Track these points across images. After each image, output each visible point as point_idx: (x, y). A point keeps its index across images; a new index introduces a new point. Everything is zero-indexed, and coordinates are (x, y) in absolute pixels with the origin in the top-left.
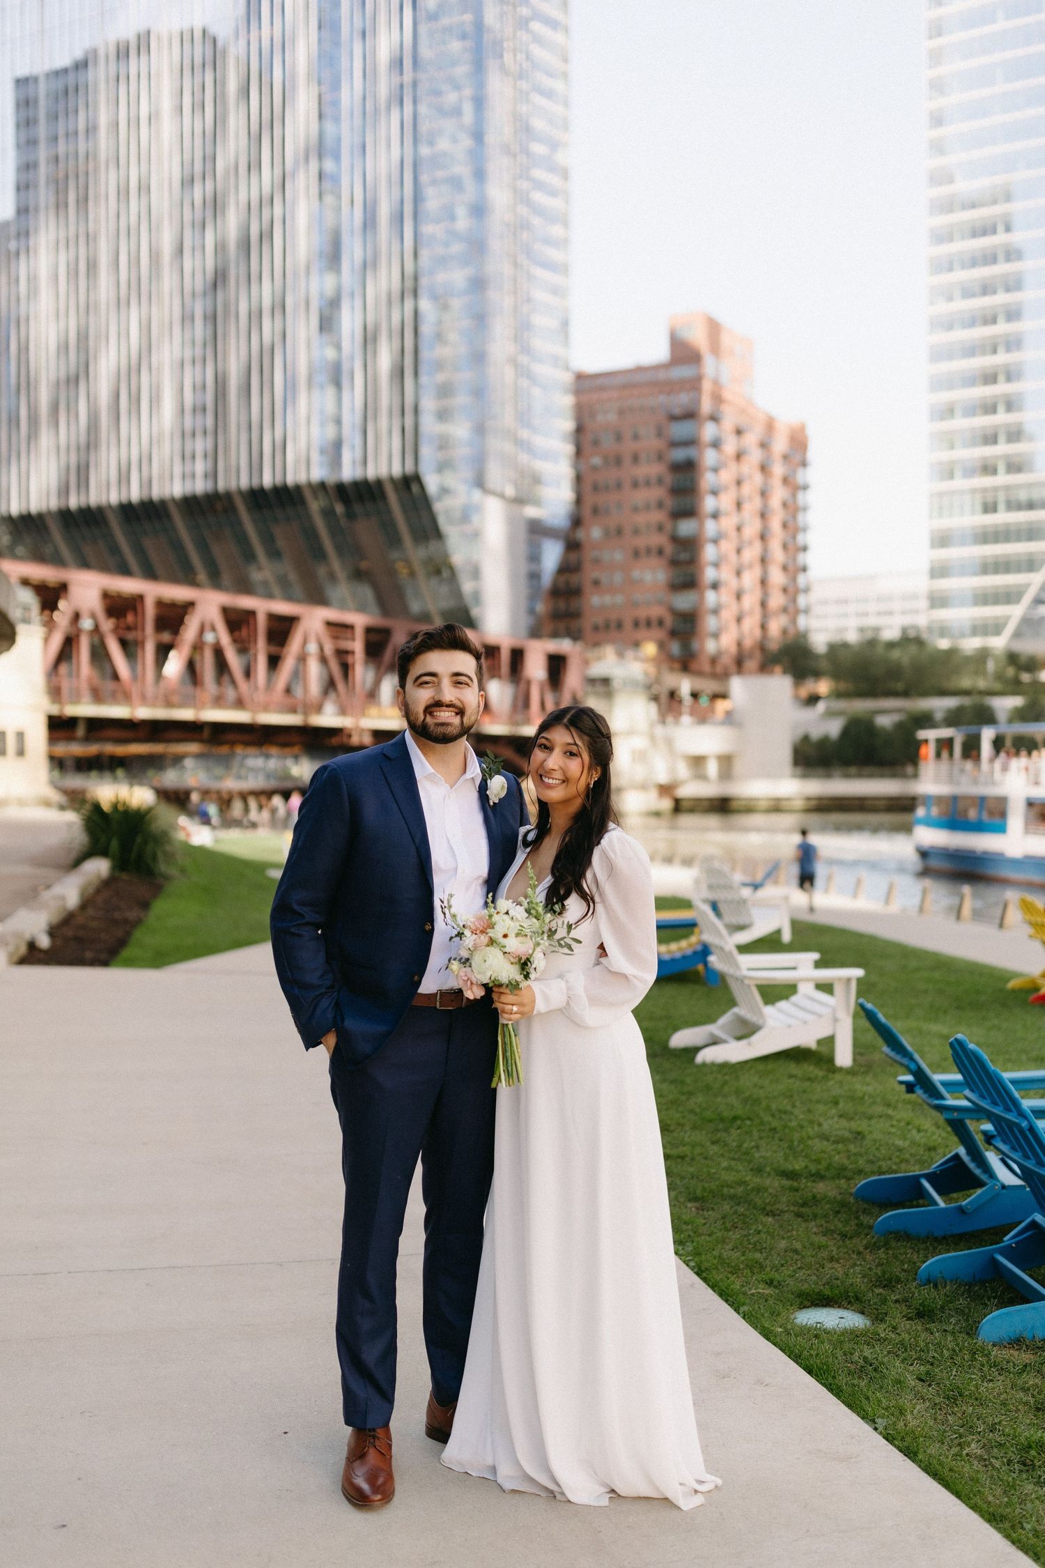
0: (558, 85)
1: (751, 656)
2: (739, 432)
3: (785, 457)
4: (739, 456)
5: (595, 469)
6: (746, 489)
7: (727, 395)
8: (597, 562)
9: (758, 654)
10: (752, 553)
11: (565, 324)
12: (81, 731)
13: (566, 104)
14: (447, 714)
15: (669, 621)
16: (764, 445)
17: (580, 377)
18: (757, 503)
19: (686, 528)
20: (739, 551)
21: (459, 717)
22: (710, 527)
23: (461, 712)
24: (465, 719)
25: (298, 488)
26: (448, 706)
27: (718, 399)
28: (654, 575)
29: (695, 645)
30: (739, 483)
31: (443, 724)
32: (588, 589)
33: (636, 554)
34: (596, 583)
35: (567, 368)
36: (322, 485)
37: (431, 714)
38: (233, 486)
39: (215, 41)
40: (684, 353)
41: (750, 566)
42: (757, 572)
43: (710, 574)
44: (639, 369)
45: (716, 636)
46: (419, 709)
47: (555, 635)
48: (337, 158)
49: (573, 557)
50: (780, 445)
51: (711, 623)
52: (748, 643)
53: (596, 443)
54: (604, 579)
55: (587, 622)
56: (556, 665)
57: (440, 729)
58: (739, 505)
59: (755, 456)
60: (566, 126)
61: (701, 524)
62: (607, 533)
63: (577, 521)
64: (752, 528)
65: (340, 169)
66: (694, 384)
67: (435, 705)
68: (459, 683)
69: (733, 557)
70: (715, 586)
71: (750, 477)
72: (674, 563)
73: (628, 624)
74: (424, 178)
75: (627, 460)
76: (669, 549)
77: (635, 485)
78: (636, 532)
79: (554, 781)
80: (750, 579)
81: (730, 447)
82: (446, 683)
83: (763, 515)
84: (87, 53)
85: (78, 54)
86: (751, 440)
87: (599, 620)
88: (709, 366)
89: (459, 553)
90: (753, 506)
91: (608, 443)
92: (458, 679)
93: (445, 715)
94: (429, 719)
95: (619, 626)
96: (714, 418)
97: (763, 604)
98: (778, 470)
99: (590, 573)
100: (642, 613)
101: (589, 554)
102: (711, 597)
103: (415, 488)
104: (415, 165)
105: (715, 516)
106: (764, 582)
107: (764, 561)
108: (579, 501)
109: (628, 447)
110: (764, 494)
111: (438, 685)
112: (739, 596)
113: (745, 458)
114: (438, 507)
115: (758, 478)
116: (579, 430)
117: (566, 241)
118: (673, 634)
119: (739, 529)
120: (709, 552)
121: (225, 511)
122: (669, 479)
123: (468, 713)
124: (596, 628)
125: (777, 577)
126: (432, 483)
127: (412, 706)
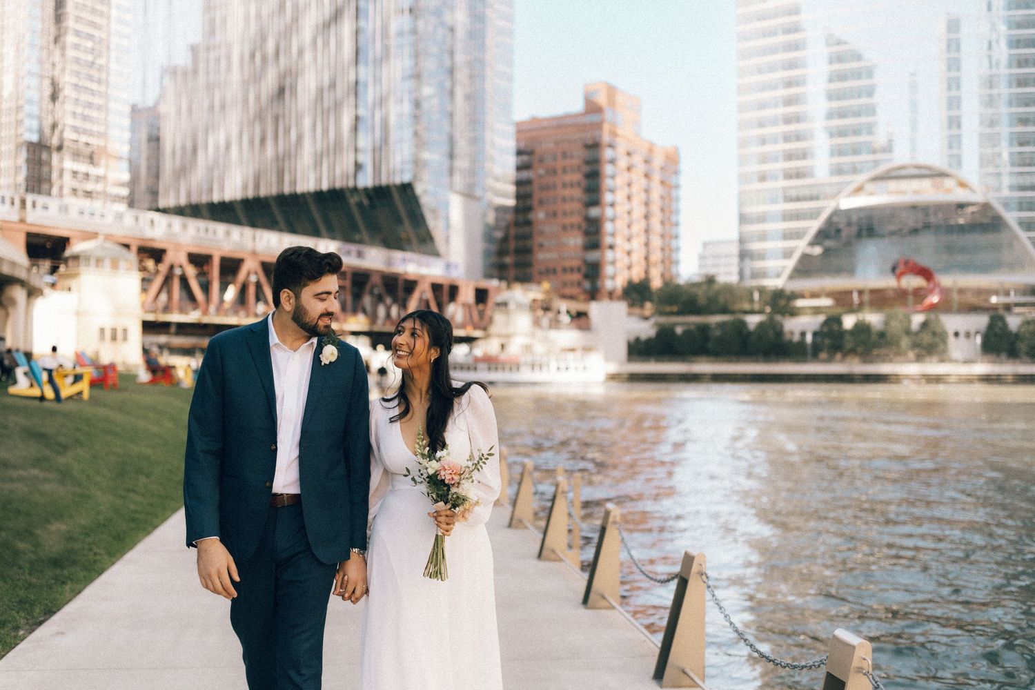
2: (629, 154)
3: (662, 169)
4: (629, 169)
5: (540, 177)
6: (635, 189)
7: (620, 131)
8: (541, 233)
9: (622, 290)
10: (638, 227)
12: (173, 329)
15: (584, 269)
16: (647, 162)
18: (643, 196)
19: (594, 212)
20: (629, 226)
22: (609, 212)
25: (342, 191)
27: (614, 134)
28: (575, 241)
29: (599, 283)
30: (629, 185)
32: (536, 250)
33: (564, 228)
34: (541, 246)
36: (356, 190)
40: (593, 108)
41: (638, 235)
42: (643, 239)
43: (608, 240)
44: (567, 116)
45: (613, 278)
50: (658, 161)
51: (609, 270)
53: (541, 161)
54: (546, 243)
55: (535, 270)
56: (482, 294)
58: (629, 198)
59: (640, 168)
61: (603, 209)
62: (547, 215)
63: (528, 208)
64: (639, 211)
66: (599, 126)
69: (625, 230)
70: (611, 247)
71: (637, 181)
72: (587, 233)
73: (559, 270)
75: (559, 171)
76: (584, 225)
77: (564, 186)
78: (565, 214)
79: (403, 353)
80: (637, 244)
81: (623, 163)
83: (647, 204)
86: (637, 160)
87: (542, 268)
88: (608, 115)
90: (639, 198)
91: (549, 162)
95: (554, 272)
96: (611, 146)
97: (647, 258)
98: (657, 177)
99: (537, 240)
100: (568, 264)
101: (537, 228)
102: (609, 255)
103: (409, 192)
105: (612, 205)
106: (647, 244)
107: (647, 231)
109: (561, 163)
110: (647, 191)
112: (629, 253)
113: (634, 170)
115: (643, 182)
116: (531, 153)
118: (586, 276)
119: (629, 213)
120: (608, 227)
122: (584, 182)
124: (541, 273)
125: (656, 242)
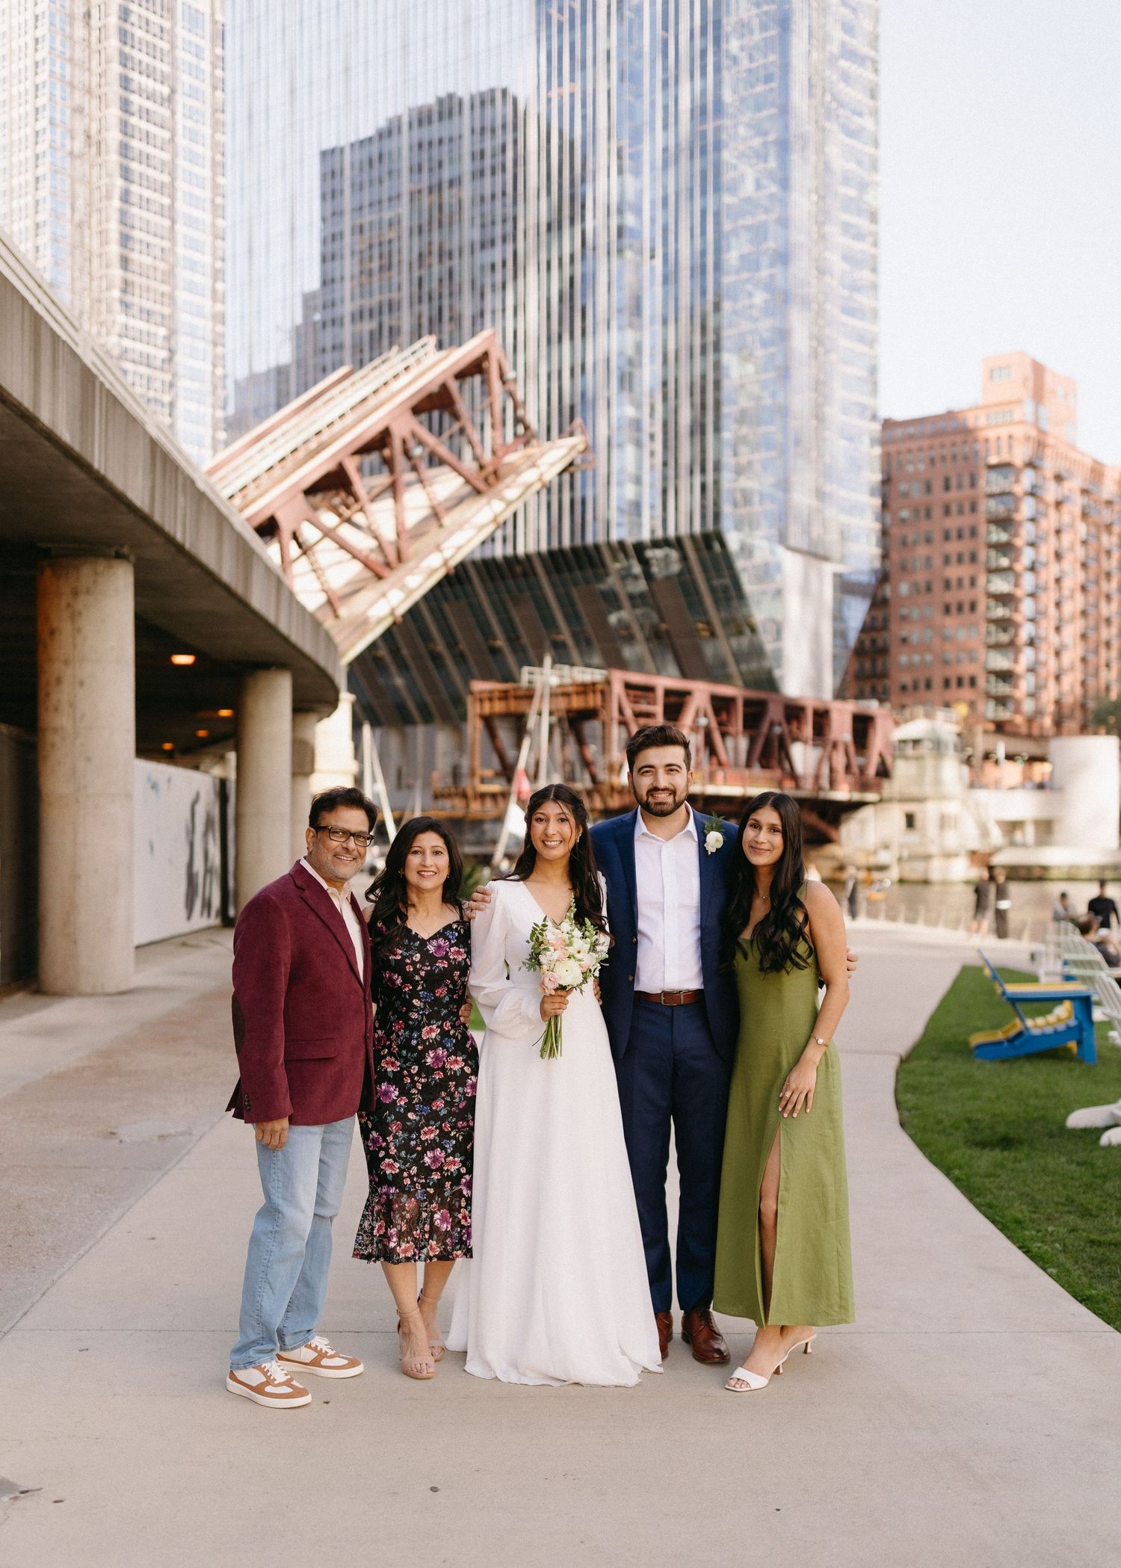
0: (868, 123)
1: (1071, 716)
2: (1059, 479)
4: (1059, 504)
5: (902, 522)
6: (1066, 538)
8: (904, 619)
9: (1078, 714)
10: (1072, 606)
11: (873, 370)
13: (876, 144)
14: (663, 795)
15: (982, 679)
16: (1087, 492)
17: (888, 424)
18: (1078, 553)
19: (1001, 581)
20: (1058, 605)
21: (672, 796)
22: (1027, 582)
23: (673, 792)
24: (677, 798)
25: (597, 547)
26: (663, 790)
28: (966, 632)
30: (1058, 532)
31: (661, 804)
32: (894, 647)
33: (947, 610)
34: (904, 641)
35: (874, 417)
36: (621, 544)
37: (652, 795)
38: (532, 548)
39: (515, 101)
41: (1071, 620)
42: (1077, 626)
43: (1026, 631)
45: (1034, 695)
46: (643, 792)
47: (860, 696)
48: (638, 212)
49: (879, 614)
50: (1106, 491)
51: (1027, 682)
52: (1068, 700)
53: (904, 495)
54: (912, 637)
55: (893, 682)
56: (862, 725)
57: (659, 807)
58: (1058, 556)
59: (1076, 503)
60: (874, 166)
61: (1015, 581)
62: (915, 589)
63: (884, 577)
64: (1072, 579)
65: (642, 223)
67: (654, 790)
68: (671, 770)
69: (1052, 611)
70: (1031, 643)
71: (1072, 526)
72: (988, 618)
73: (937, 682)
74: (727, 226)
75: (937, 512)
76: (983, 603)
77: (947, 537)
78: (948, 586)
80: (1070, 634)
81: (1049, 495)
82: (661, 772)
84: (390, 121)
85: (382, 123)
86: (1073, 485)
87: (907, 679)
88: (1028, 410)
89: (760, 613)
90: (1073, 556)
91: (917, 495)
92: (670, 768)
93: (663, 797)
94: (651, 799)
95: (928, 685)
96: (1033, 465)
97: (1085, 661)
99: (898, 630)
100: (953, 671)
101: (896, 611)
102: (1027, 656)
103: (717, 547)
104: (717, 215)
105: (1032, 568)
108: (885, 556)
109: (938, 498)
111: (655, 774)
112: (1058, 653)
113: (1065, 506)
114: (740, 564)
115: (1079, 527)
116: (887, 481)
117: (874, 287)
118: (987, 692)
119: (1058, 581)
120: (1025, 609)
121: (525, 575)
122: (983, 530)
123: (678, 793)
124: (902, 689)
126: (733, 540)
127: (638, 790)
